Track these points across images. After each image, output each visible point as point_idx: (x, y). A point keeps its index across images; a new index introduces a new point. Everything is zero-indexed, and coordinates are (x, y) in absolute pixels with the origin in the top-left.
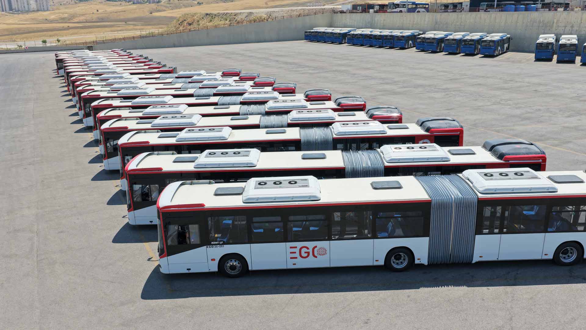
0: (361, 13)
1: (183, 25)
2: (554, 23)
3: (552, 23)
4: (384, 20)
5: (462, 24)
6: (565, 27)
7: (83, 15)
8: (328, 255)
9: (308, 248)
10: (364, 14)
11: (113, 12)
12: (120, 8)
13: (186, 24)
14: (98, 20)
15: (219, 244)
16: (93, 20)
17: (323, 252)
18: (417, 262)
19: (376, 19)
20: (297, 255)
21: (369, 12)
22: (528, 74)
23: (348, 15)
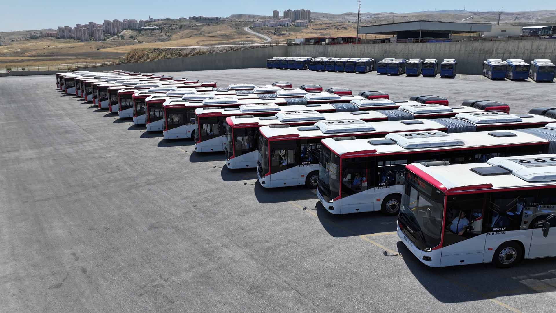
0: (314, 44)
7: (35, 50)
10: (316, 46)
11: (63, 48)
12: (70, 45)
13: (136, 57)
14: (49, 54)
16: (45, 54)
19: (329, 50)
21: (321, 44)
23: (302, 47)
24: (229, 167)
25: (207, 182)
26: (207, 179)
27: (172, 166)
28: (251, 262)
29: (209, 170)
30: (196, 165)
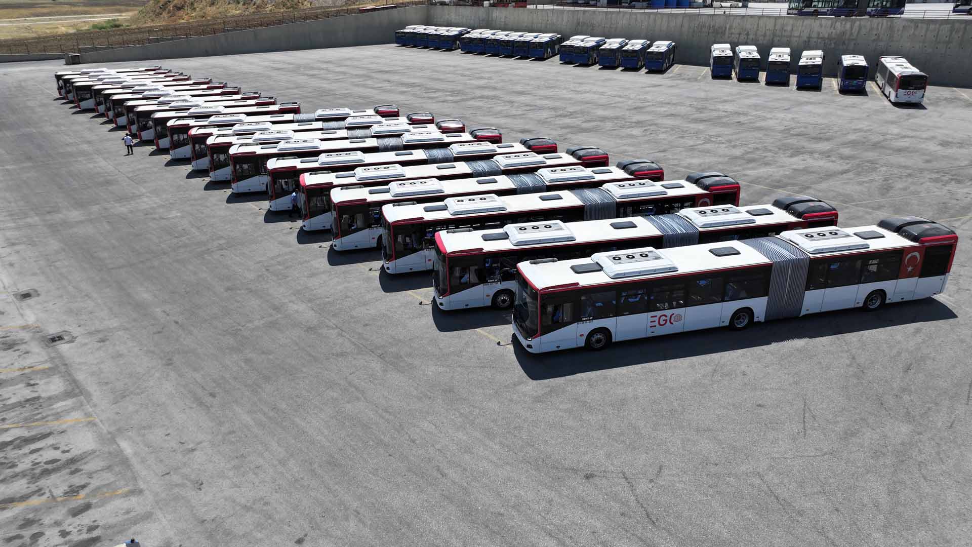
0: (470, 6)
1: (167, 10)
2: (726, 28)
3: (724, 29)
4: (506, 17)
5: (612, 26)
6: (740, 34)
8: (683, 320)
9: (666, 316)
10: (475, 8)
13: (171, 8)
15: (589, 320)
17: (679, 318)
18: (756, 320)
19: (494, 15)
20: (656, 323)
21: (482, 5)
22: (717, 98)
23: (453, 8)
24: (304, 228)
25: (281, 246)
26: (281, 243)
27: (244, 227)
28: (311, 312)
29: (284, 231)
30: (272, 226)
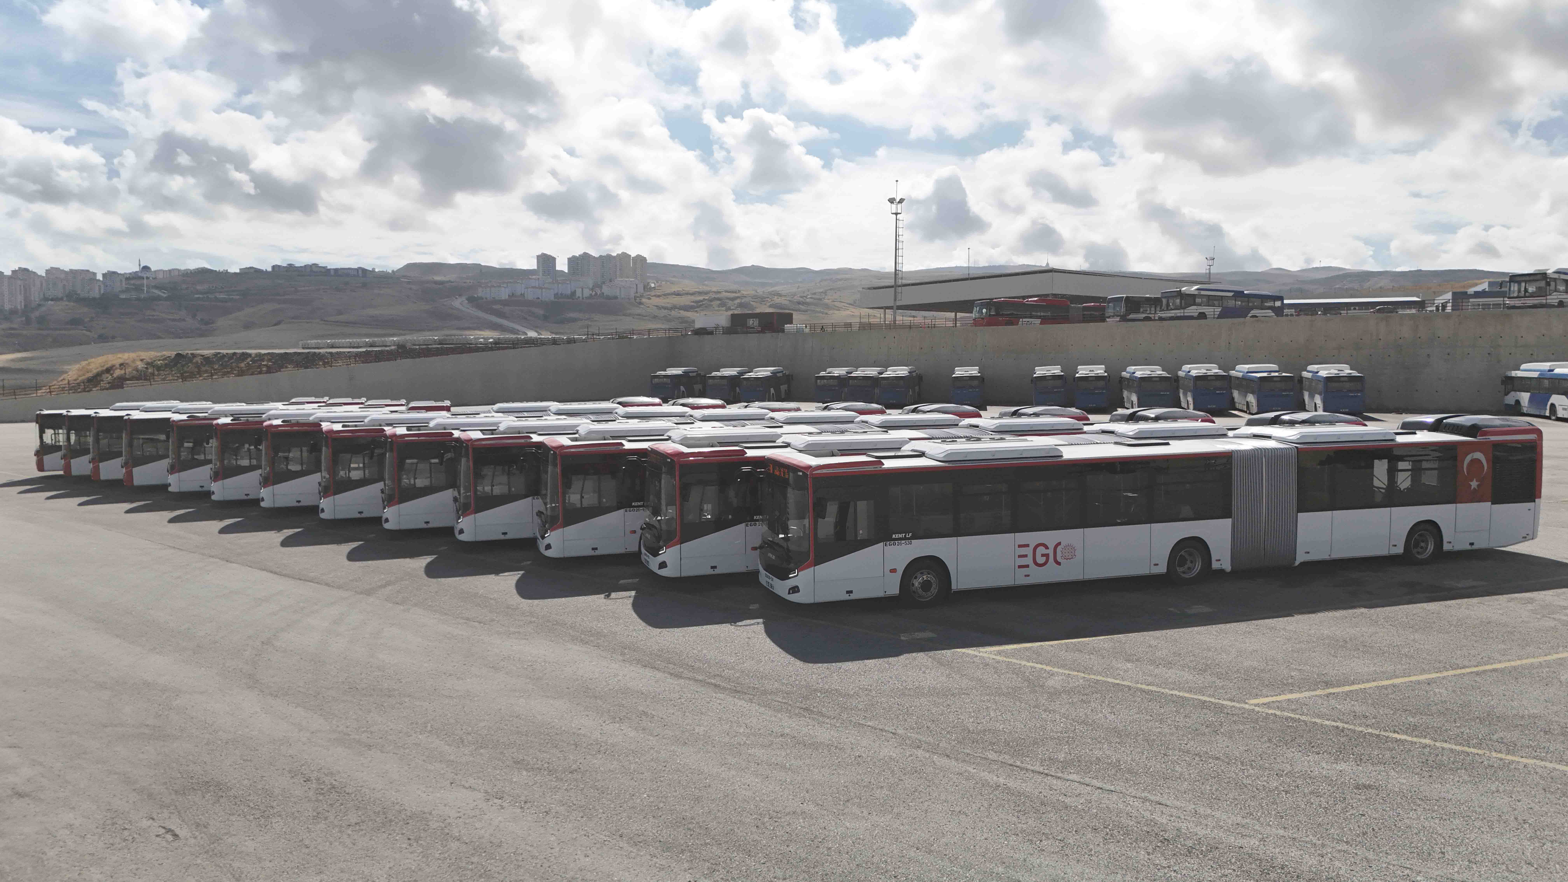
8: (1080, 557)
9: (1047, 548)
17: (1071, 553)
18: (1215, 565)
